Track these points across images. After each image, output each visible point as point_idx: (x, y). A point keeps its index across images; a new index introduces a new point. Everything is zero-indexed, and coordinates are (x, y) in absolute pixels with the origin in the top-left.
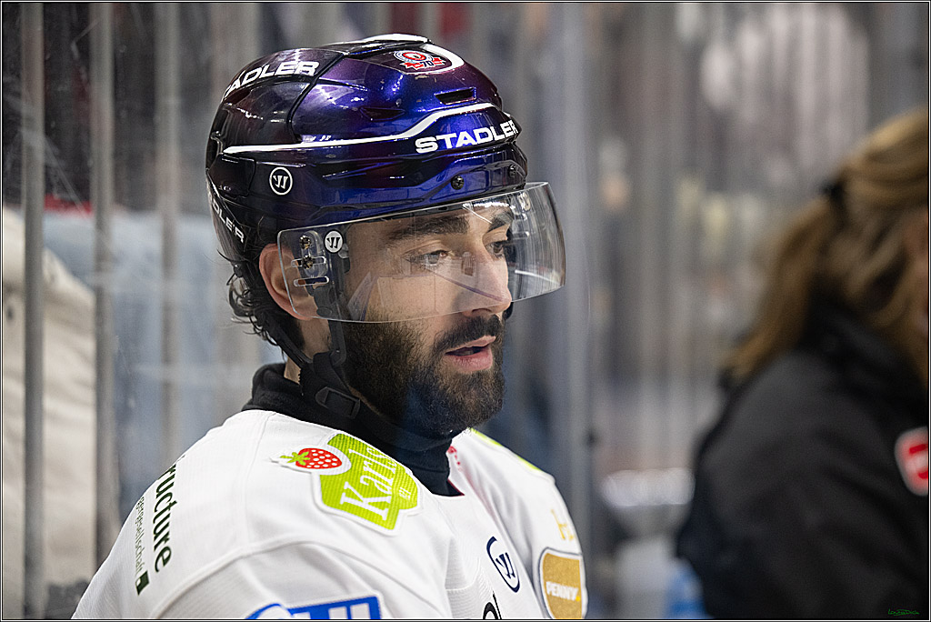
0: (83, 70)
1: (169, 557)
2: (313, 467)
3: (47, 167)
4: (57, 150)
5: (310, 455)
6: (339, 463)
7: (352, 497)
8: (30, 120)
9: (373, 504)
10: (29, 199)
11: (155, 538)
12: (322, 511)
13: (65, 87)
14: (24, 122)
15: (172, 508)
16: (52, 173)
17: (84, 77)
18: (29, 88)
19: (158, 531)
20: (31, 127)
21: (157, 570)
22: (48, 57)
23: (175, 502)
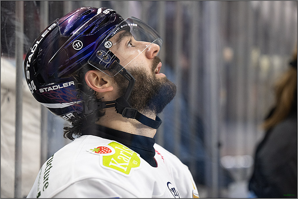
0: (38, 10)
1: (47, 186)
2: (101, 153)
3: (24, 45)
4: (28, 39)
5: (101, 149)
6: (111, 151)
7: (114, 163)
8: (19, 28)
9: (122, 166)
10: (18, 57)
11: (44, 179)
12: (102, 167)
13: (31, 16)
14: (16, 29)
15: (50, 169)
16: (26, 47)
17: (38, 12)
18: (19, 16)
19: (45, 177)
20: (19, 31)
21: (43, 191)
22: (25, 5)
23: (52, 167)
